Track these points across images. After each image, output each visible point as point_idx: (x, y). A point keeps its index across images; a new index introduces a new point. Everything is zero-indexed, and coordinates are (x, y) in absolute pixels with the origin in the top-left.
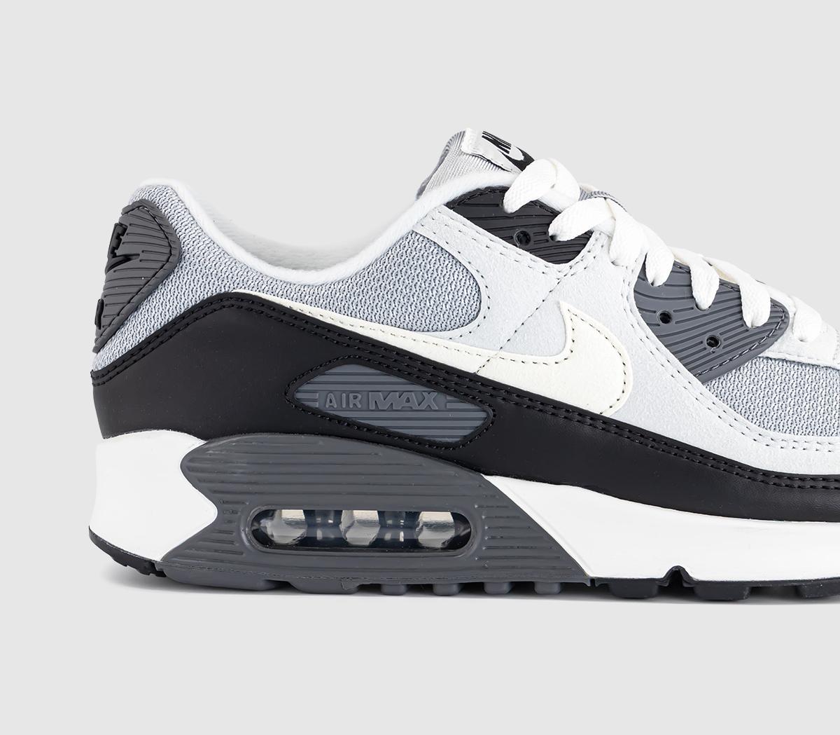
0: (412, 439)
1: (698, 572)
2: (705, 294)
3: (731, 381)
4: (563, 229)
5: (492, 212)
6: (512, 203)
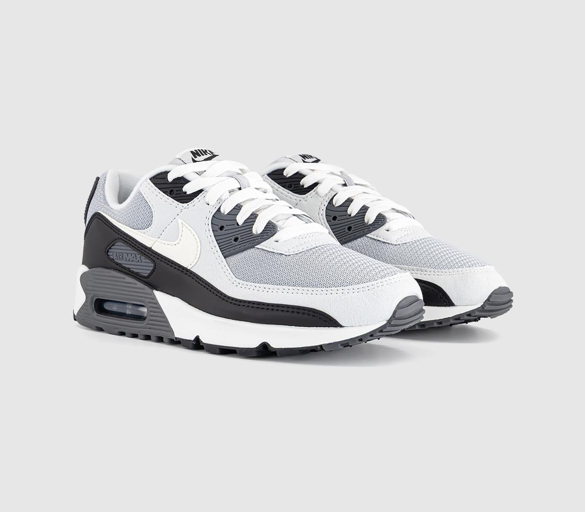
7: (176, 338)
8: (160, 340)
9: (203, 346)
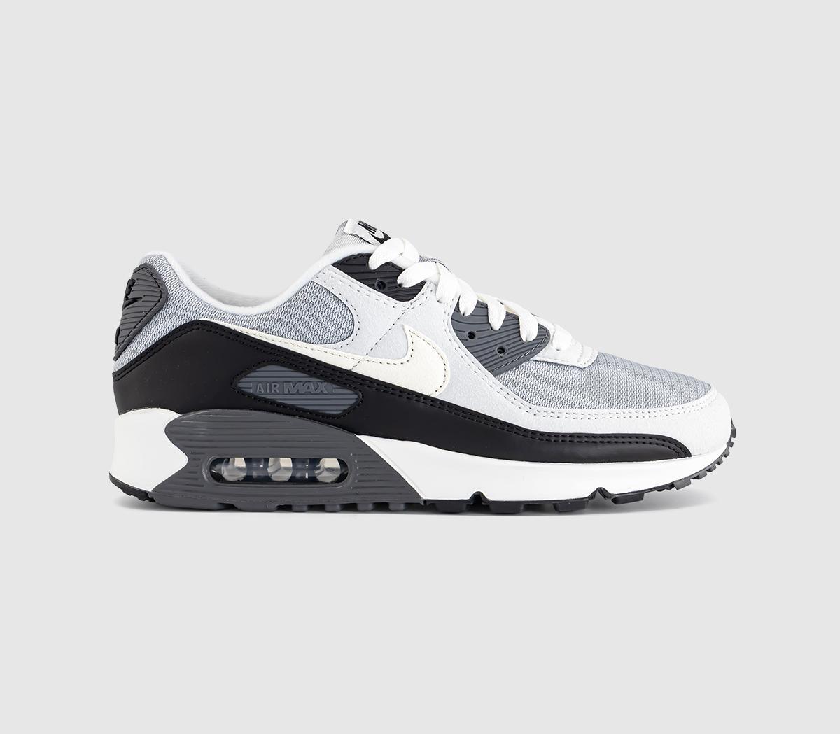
0: (312, 412)
1: (492, 495)
2: (497, 321)
3: (511, 375)
4: (407, 280)
5: (361, 269)
6: (374, 264)
7: (425, 501)
8: (382, 507)
9: (488, 506)
